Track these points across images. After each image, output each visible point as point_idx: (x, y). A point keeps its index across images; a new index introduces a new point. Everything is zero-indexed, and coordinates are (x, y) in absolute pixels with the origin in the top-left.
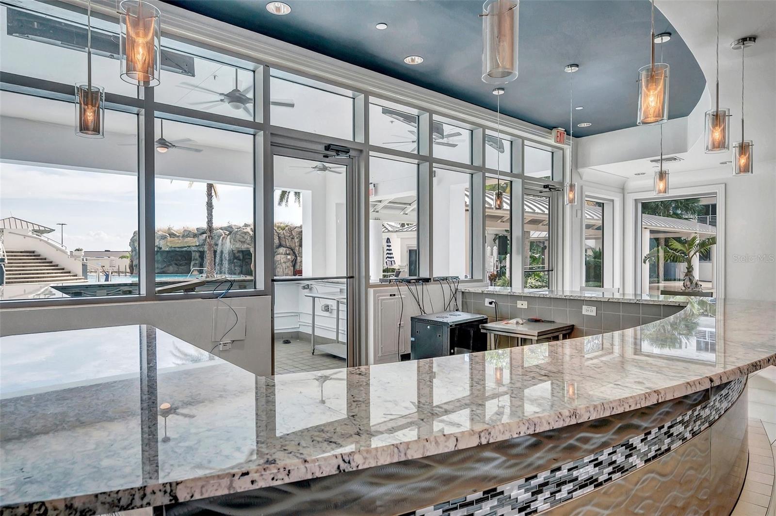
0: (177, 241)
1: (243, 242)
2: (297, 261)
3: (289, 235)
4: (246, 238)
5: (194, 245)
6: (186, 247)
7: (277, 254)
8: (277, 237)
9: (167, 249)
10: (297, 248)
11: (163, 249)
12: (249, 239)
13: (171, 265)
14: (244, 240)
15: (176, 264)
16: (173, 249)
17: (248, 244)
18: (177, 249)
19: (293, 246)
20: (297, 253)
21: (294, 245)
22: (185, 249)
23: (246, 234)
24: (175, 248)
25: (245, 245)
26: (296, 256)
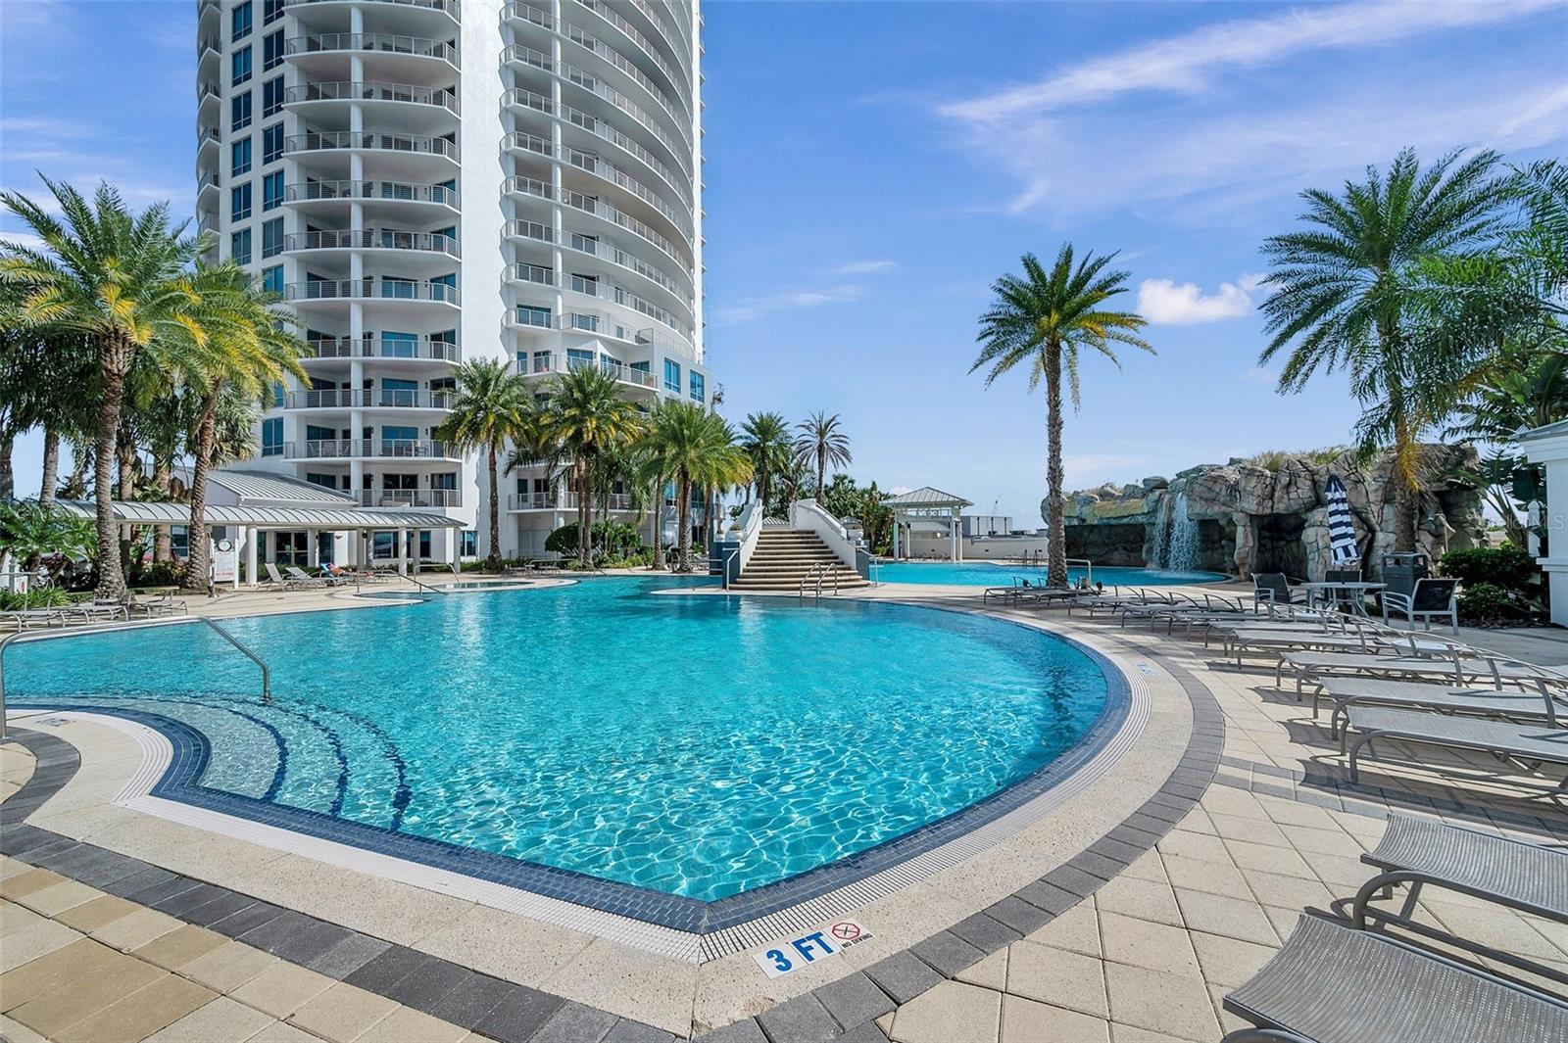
0: (1109, 507)
1: (1211, 501)
2: (1375, 544)
3: (1346, 473)
4: (1218, 490)
5: (1140, 512)
6: (1126, 517)
7: (1309, 526)
8: (1309, 483)
9: (1096, 522)
10: (1375, 508)
11: (1088, 522)
12: (1223, 492)
13: (1117, 549)
14: (1212, 495)
15: (1125, 549)
16: (1106, 521)
17: (1224, 504)
18: (1113, 522)
19: (1361, 501)
20: (1373, 521)
21: (1364, 500)
22: (1125, 521)
23: (1215, 482)
24: (1108, 518)
25: (1216, 508)
26: (1372, 530)
